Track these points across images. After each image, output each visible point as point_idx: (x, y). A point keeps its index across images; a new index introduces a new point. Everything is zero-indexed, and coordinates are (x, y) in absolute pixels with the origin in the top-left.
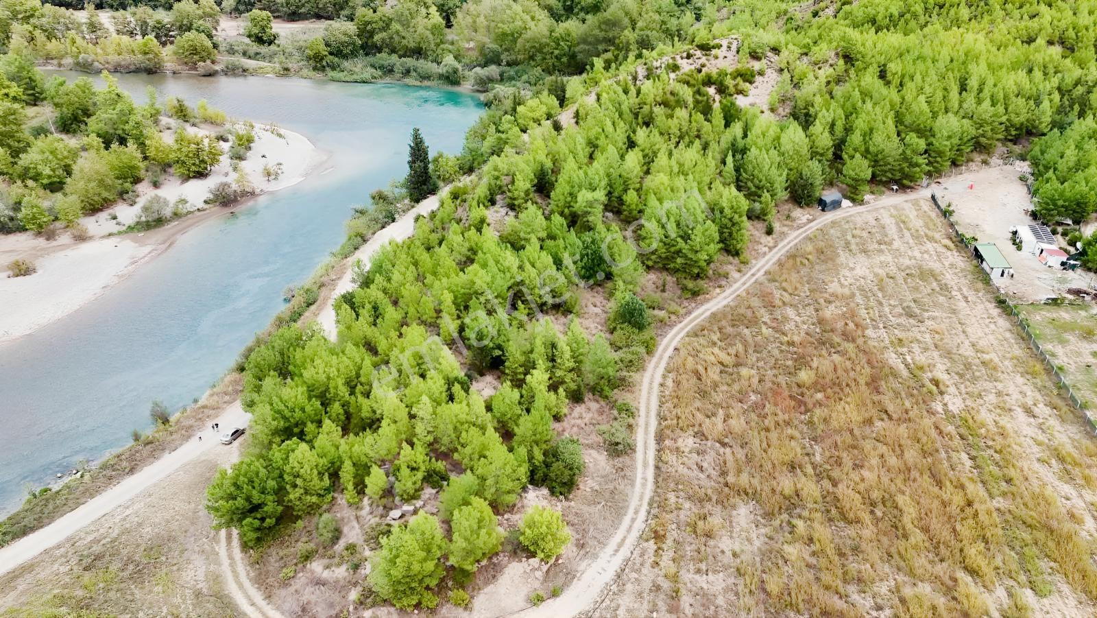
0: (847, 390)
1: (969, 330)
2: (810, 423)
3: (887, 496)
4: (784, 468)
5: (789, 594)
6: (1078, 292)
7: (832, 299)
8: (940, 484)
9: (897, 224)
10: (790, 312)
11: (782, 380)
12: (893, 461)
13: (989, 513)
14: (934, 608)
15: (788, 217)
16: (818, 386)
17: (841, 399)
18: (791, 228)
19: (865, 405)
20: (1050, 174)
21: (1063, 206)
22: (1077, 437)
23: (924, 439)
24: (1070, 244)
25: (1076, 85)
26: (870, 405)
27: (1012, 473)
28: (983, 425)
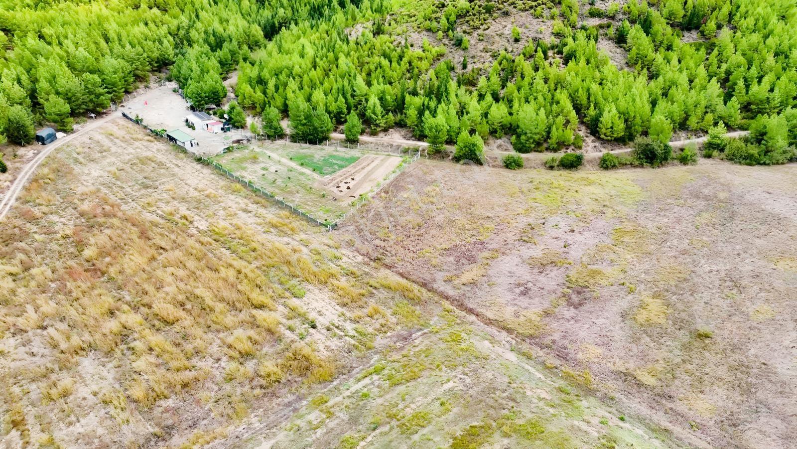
0: (126, 247)
1: (189, 182)
2: (111, 279)
3: (188, 295)
4: (106, 317)
5: (153, 390)
6: (238, 141)
7: (83, 197)
8: (216, 270)
9: (107, 137)
10: (54, 218)
11: (71, 263)
12: (181, 273)
13: (253, 271)
14: (250, 338)
15: (15, 156)
16: (103, 253)
17: (125, 254)
18: (23, 162)
19: (144, 250)
20: (189, 81)
21: (206, 97)
22: (277, 212)
23: (194, 252)
24: (221, 118)
25: (178, 30)
26: (148, 249)
27: (254, 245)
28: (225, 229)
